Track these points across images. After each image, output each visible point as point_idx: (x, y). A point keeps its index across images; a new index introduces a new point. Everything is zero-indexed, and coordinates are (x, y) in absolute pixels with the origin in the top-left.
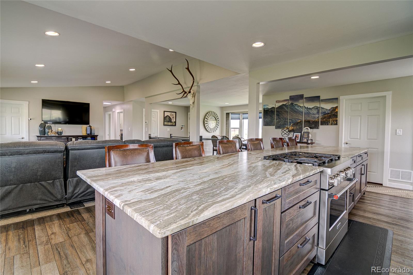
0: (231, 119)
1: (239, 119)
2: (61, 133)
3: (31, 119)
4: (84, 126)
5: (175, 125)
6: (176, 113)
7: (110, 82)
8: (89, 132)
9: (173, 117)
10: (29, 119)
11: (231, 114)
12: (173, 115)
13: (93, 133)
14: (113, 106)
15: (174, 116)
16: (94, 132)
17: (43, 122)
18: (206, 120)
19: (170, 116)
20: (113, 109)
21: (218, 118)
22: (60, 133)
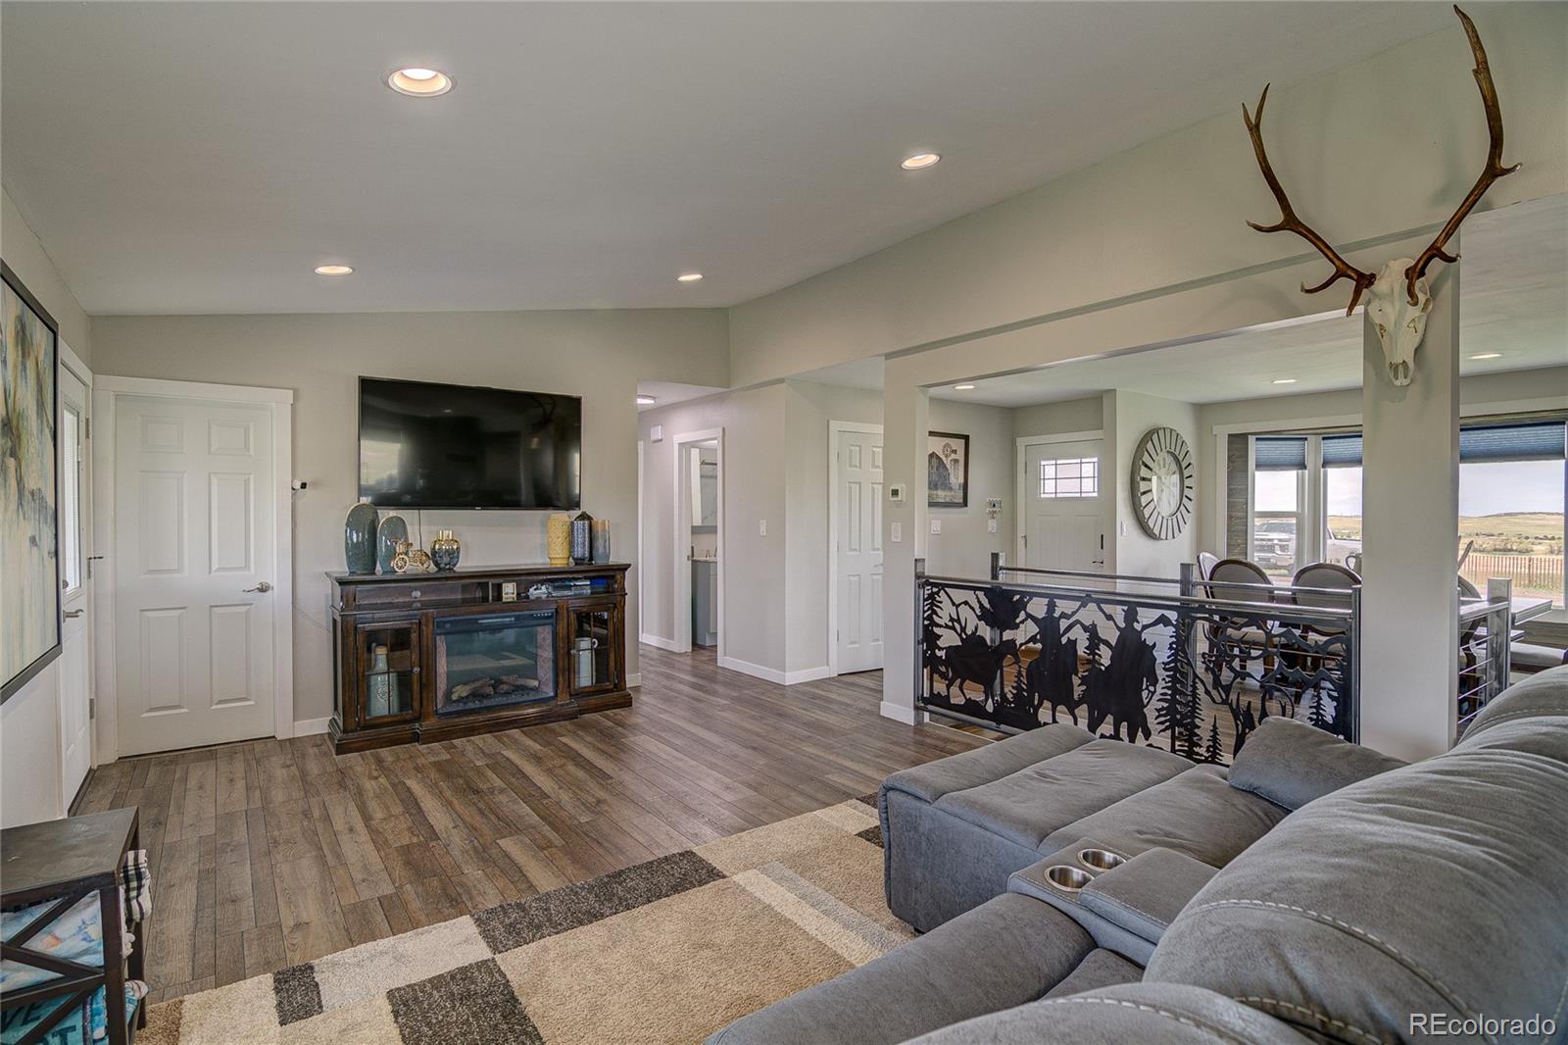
0: (1260, 466)
1: (1302, 466)
2: (453, 555)
3: (304, 486)
4: (560, 519)
5: (961, 501)
6: (966, 438)
7: (698, 276)
8: (581, 551)
9: (956, 461)
10: (298, 485)
11: (1257, 439)
12: (955, 452)
13: (601, 550)
14: (661, 412)
15: (960, 456)
16: (605, 547)
17: (364, 500)
18: (1144, 472)
19: (942, 456)
20: (652, 430)
21: (1189, 464)
22: (446, 559)
